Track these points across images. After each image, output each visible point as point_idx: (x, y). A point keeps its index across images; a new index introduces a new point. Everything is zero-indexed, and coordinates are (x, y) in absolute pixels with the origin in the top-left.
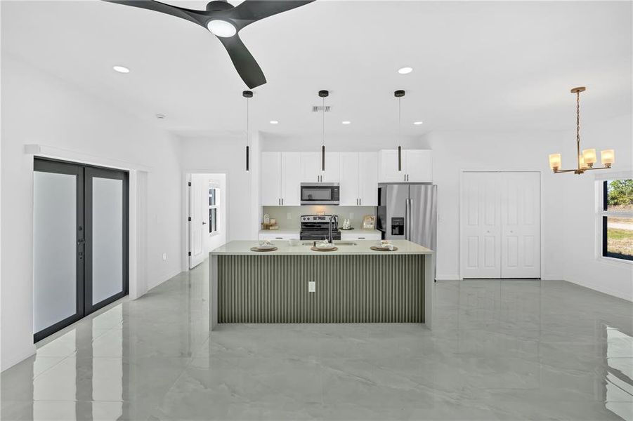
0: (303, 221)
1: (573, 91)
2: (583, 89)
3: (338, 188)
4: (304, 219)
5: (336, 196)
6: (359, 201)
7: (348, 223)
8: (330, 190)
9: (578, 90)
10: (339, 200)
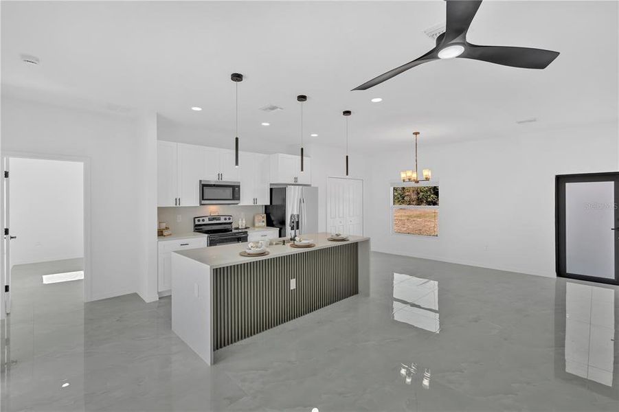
0: (197, 223)
1: (414, 134)
2: (419, 133)
3: (239, 187)
4: (199, 221)
5: (237, 196)
6: (255, 200)
7: (244, 222)
8: (231, 189)
9: (416, 134)
10: (239, 199)
